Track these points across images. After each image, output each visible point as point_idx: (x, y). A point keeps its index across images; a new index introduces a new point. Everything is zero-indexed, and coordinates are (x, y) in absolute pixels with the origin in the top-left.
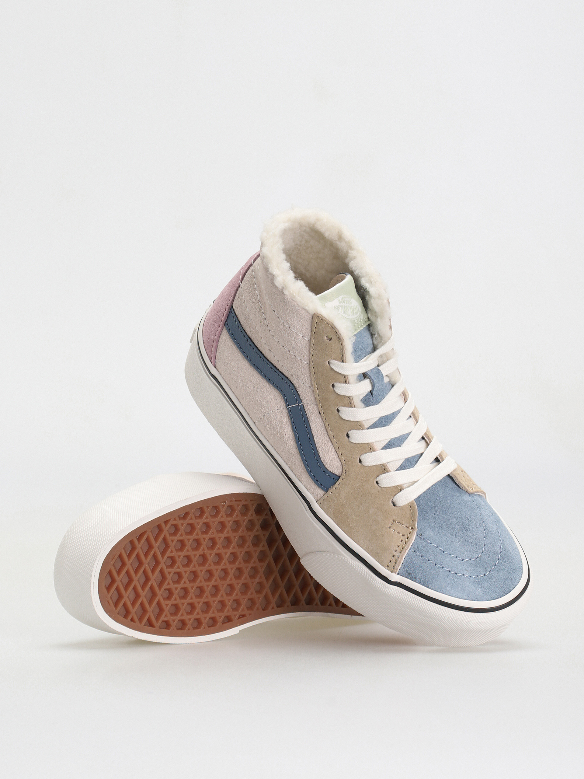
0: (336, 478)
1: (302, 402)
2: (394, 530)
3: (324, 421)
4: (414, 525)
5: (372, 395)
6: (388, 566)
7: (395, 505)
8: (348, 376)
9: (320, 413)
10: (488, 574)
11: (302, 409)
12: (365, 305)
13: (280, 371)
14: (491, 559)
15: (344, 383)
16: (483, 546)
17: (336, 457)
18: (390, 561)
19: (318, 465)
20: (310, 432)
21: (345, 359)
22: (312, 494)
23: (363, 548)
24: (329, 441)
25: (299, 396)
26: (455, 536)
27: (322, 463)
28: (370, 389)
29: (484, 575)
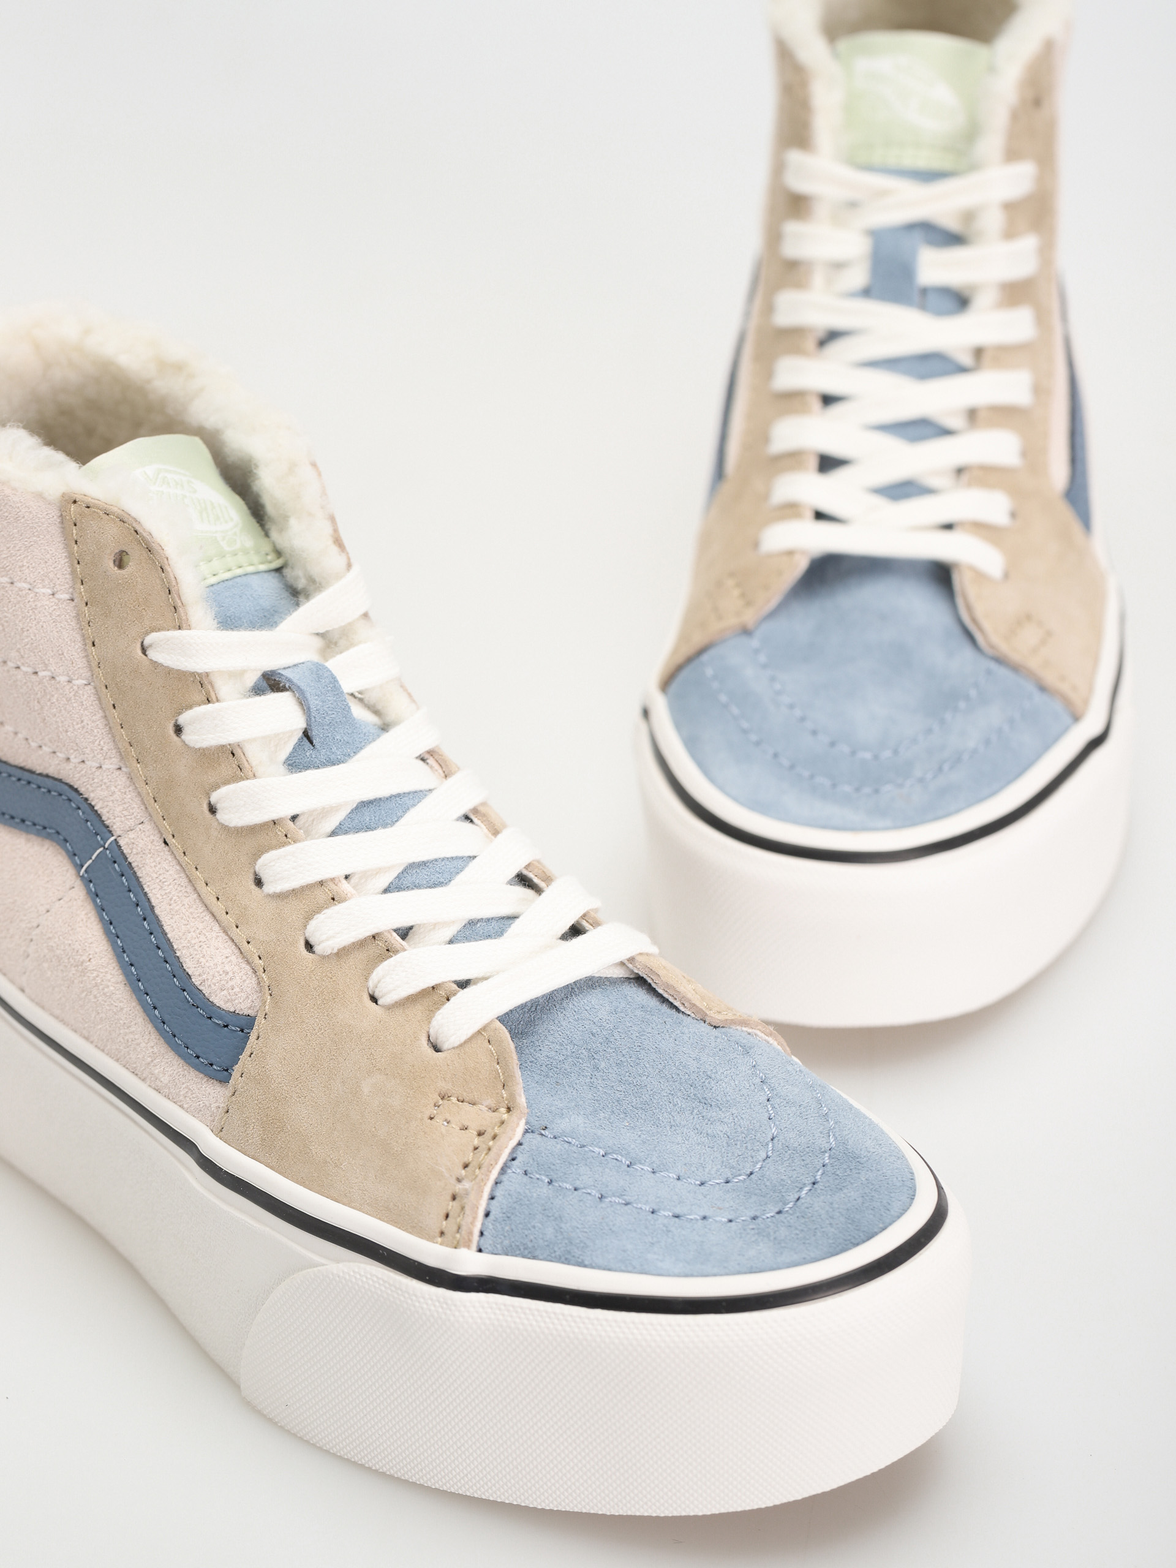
0: (243, 1025)
1: (113, 836)
2: (445, 1123)
3: (181, 860)
4: (512, 1097)
5: (311, 742)
6: (442, 1233)
7: (437, 1049)
8: (212, 677)
9: (165, 843)
10: (791, 1208)
11: (118, 859)
12: (257, 512)
13: (40, 774)
14: (797, 1169)
15: (205, 704)
16: (769, 1139)
17: (235, 958)
18: (447, 1216)
19: (189, 1002)
20: (149, 915)
21: (188, 620)
22: (196, 1113)
23: (360, 1210)
24: (207, 918)
25: (99, 816)
26: (668, 1128)
27: (197, 992)
28: (301, 724)
29: (779, 1212)
